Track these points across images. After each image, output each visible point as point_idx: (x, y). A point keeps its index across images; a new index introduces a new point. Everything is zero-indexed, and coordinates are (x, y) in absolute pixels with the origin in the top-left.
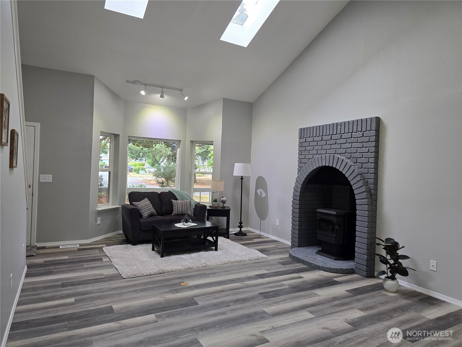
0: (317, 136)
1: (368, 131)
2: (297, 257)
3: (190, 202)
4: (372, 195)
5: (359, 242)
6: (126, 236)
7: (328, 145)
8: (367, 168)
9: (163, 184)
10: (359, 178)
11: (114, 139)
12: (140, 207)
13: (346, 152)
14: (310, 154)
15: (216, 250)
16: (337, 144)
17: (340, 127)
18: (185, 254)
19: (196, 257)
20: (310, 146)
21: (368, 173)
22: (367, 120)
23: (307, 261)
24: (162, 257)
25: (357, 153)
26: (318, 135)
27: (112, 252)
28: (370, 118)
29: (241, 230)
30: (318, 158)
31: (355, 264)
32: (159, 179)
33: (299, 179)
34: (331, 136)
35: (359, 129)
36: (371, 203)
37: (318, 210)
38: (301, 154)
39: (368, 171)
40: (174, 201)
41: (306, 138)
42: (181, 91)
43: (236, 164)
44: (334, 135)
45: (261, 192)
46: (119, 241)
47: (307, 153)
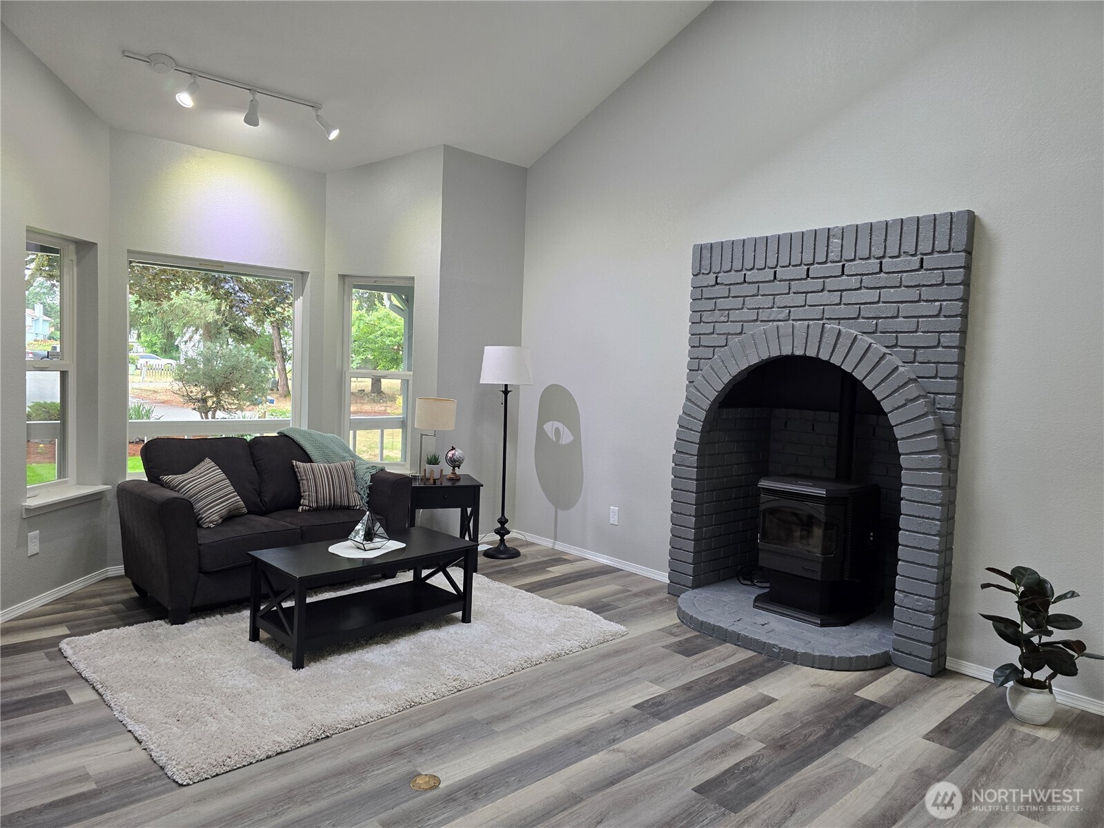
0: (756, 267)
1: (940, 252)
2: (715, 626)
3: (353, 467)
4: (950, 440)
5: (909, 577)
6: (137, 588)
7: (794, 293)
8: (934, 363)
9: (206, 402)
10: (912, 391)
11: (74, 257)
12: (192, 492)
13: (859, 315)
14: (732, 322)
15: (466, 619)
16: (829, 291)
17: (840, 241)
18: (371, 645)
19: (414, 654)
20: (730, 298)
21: (935, 377)
22: (935, 220)
23: (751, 639)
24: (298, 665)
25: (897, 317)
26: (760, 264)
27: (101, 663)
28: (947, 213)
29: (502, 540)
30: (767, 334)
31: (894, 639)
32: (194, 389)
33: (699, 394)
34: (808, 269)
35: (909, 246)
36: (946, 467)
37: (764, 483)
38: (699, 321)
39: (937, 370)
40: (300, 464)
41: (719, 273)
42: (315, 106)
43: (488, 349)
44: (818, 263)
45: (557, 430)
46: (115, 606)
47: (722, 319)
